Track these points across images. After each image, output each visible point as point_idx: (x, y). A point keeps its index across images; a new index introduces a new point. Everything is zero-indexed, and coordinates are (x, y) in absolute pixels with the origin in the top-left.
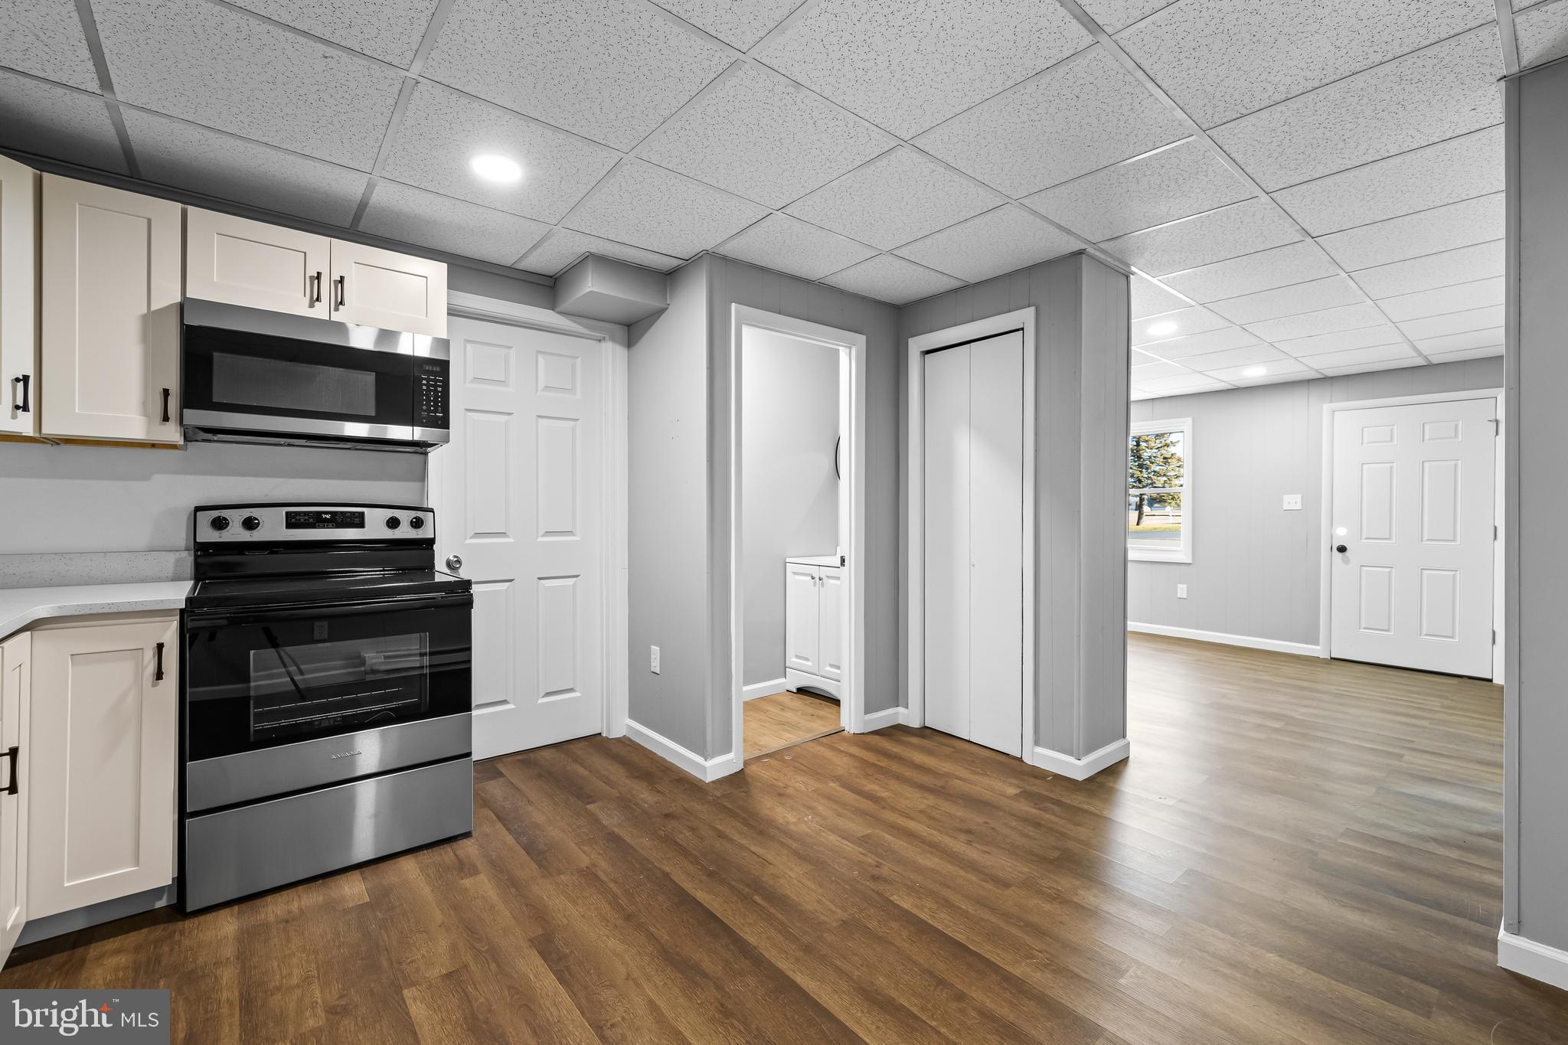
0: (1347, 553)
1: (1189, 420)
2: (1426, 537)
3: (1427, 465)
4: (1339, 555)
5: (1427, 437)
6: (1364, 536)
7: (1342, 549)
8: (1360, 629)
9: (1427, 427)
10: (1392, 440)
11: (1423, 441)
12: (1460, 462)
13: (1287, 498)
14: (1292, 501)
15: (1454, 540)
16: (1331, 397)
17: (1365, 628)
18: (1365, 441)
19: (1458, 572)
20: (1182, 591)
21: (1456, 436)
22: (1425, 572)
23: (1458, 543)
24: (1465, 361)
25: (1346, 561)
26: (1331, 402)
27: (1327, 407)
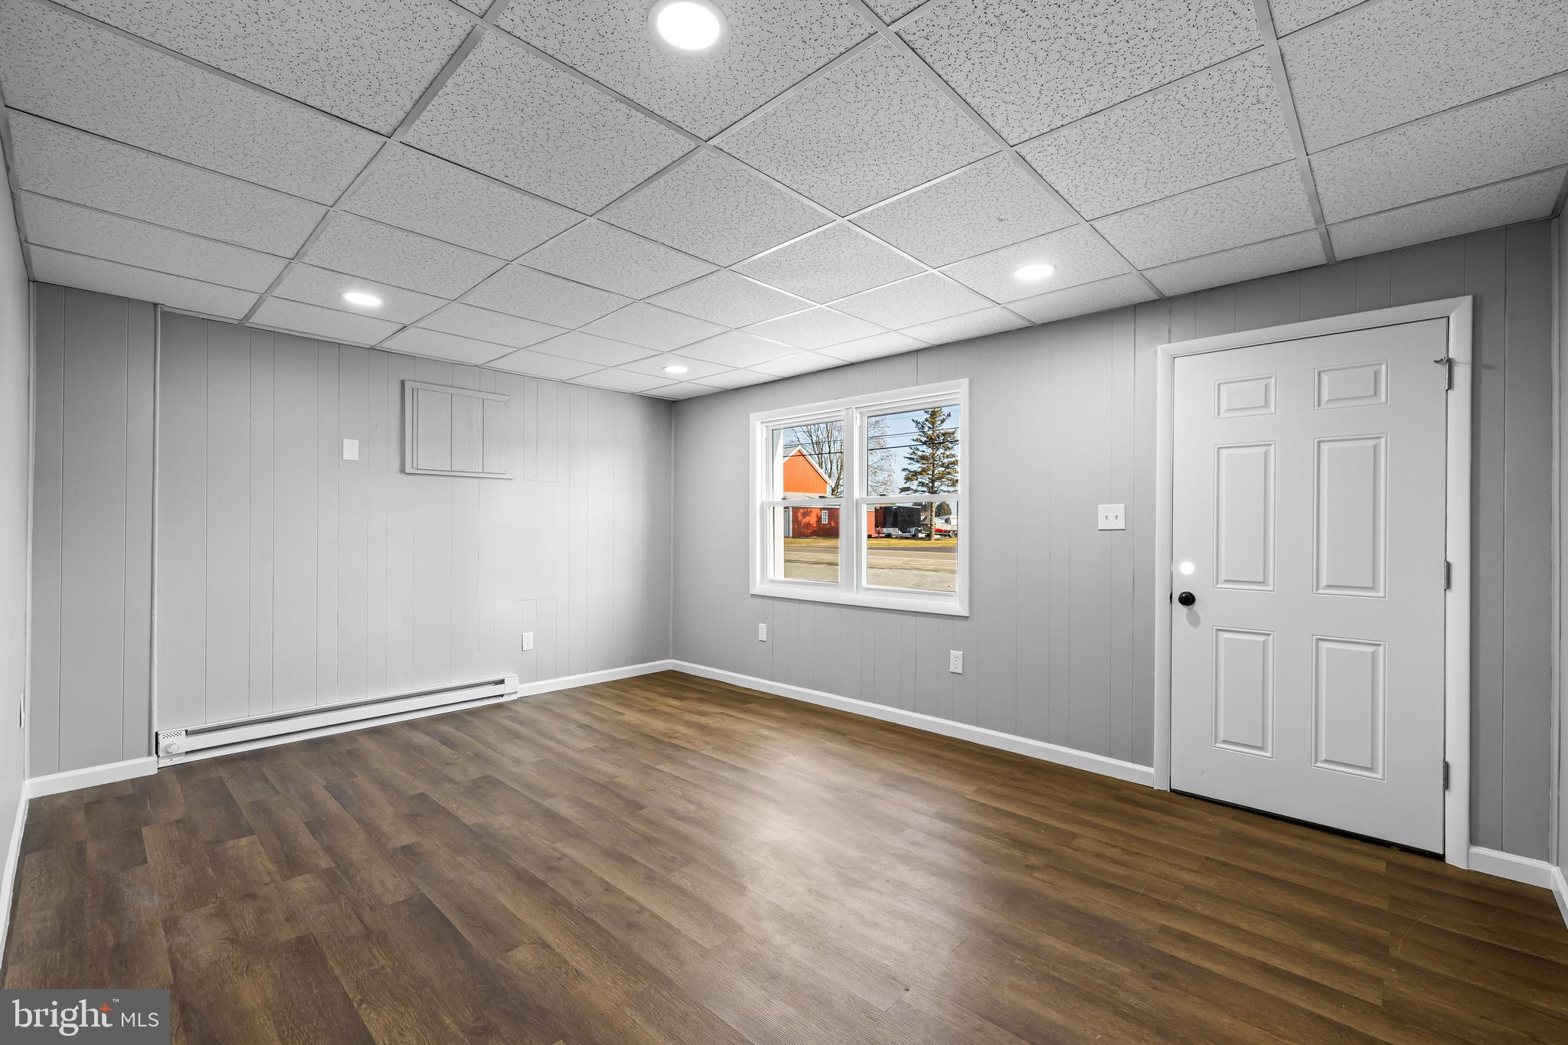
0: (1196, 607)
1: (966, 381)
2: (1324, 582)
3: (1325, 447)
4: (1180, 610)
5: (1325, 397)
6: (1223, 577)
7: (1187, 600)
8: (1216, 742)
9: (1325, 378)
10: (1266, 405)
11: (1319, 405)
12: (1383, 440)
13: (1103, 509)
14: (1111, 516)
15: (1373, 588)
16: (1170, 332)
17: (1225, 742)
18: (1223, 408)
19: (1381, 647)
20: (956, 661)
21: (1376, 393)
22: (1324, 645)
23: (1381, 594)
24: (1391, 251)
25: (1194, 621)
26: (1170, 342)
27: (1163, 350)
